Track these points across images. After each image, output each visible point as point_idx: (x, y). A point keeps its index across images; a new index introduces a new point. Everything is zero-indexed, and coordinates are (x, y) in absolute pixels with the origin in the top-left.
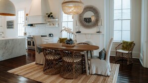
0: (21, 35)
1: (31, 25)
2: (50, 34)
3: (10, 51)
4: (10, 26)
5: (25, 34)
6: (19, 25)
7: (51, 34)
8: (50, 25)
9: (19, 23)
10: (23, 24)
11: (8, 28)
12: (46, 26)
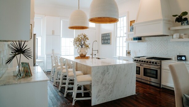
0: (121, 55)
1: (139, 39)
2: (178, 56)
3: (110, 87)
4: (106, 42)
5: (129, 53)
6: (118, 39)
7: (181, 56)
8: (180, 37)
9: (118, 35)
10: (125, 38)
11: (102, 44)
12: (172, 40)
